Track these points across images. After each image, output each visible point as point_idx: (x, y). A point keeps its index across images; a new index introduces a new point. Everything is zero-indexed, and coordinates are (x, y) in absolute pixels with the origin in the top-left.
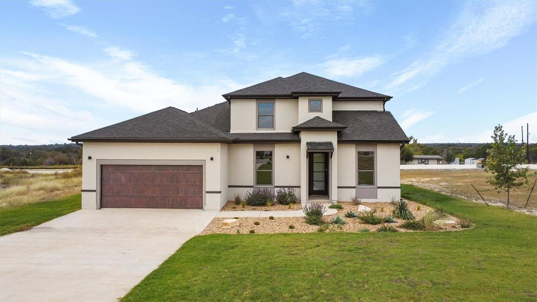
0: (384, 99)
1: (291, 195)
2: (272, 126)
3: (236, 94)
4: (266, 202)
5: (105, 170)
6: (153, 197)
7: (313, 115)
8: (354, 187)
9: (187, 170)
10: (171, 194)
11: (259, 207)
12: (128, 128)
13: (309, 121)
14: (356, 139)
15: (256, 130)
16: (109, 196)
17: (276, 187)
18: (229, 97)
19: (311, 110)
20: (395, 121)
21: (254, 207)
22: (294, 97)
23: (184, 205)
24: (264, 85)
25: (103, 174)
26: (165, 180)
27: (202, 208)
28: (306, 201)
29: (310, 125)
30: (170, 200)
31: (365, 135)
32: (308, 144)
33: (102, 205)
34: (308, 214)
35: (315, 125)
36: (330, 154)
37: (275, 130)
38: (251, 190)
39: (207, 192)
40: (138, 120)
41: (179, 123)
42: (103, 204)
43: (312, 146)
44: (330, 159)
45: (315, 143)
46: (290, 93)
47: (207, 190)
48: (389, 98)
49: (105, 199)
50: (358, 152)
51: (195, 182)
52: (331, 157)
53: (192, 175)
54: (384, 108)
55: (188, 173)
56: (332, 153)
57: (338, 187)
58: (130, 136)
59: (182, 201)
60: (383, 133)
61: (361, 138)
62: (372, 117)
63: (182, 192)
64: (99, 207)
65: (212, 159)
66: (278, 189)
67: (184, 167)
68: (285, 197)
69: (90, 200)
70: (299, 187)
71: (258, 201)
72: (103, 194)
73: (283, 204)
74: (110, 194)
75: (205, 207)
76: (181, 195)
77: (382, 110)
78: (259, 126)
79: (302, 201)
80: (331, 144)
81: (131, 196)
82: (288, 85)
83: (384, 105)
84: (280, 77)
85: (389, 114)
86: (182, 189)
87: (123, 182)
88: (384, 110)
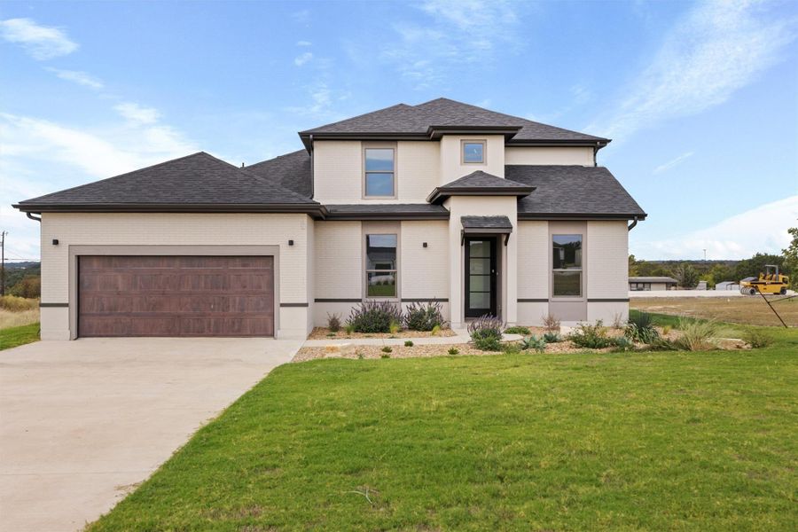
0: (596, 144)
1: (432, 313)
2: (391, 191)
3: (325, 131)
4: (388, 324)
5: (84, 268)
6: (179, 316)
7: (470, 169)
8: (546, 300)
9: (244, 266)
10: (214, 310)
11: (376, 334)
12: (128, 188)
13: (465, 179)
14: (550, 211)
15: (362, 198)
16: (93, 315)
17: (403, 300)
18: (311, 136)
19: (467, 160)
20: (617, 182)
21: (367, 334)
22: (433, 136)
23: (239, 330)
24: (375, 117)
25: (81, 274)
26: (203, 284)
27: (273, 335)
28: (459, 325)
29: (468, 185)
30: (212, 321)
31: (565, 204)
32: (463, 219)
33: (80, 333)
34: (475, 336)
35: (477, 185)
36: (504, 239)
37: (396, 198)
38: (358, 307)
39: (282, 305)
40: (145, 175)
41: (225, 179)
42: (82, 331)
43: (471, 222)
44: (504, 247)
45: (477, 219)
46: (425, 129)
47: (281, 302)
48: (604, 142)
49: (86, 321)
50: (553, 235)
51: (260, 287)
52: (506, 245)
53: (252, 273)
54: (595, 160)
55: (244, 271)
56: (508, 235)
57: (519, 301)
58: (136, 200)
59: (233, 323)
60: (598, 202)
61: (560, 210)
62: (576, 176)
63: (234, 306)
64: (75, 336)
65: (291, 243)
66: (409, 304)
67: (238, 260)
68: (422, 318)
69: (57, 323)
70: (447, 300)
71: (374, 323)
72: (82, 312)
73: (419, 330)
74: (94, 312)
75: (278, 333)
76: (231, 310)
77: (592, 164)
78: (368, 192)
79: (452, 325)
80: (506, 219)
81: (137, 315)
82: (420, 117)
83: (595, 155)
84: (401, 105)
85: (604, 171)
86: (234, 301)
87: (120, 289)
88: (596, 164)
